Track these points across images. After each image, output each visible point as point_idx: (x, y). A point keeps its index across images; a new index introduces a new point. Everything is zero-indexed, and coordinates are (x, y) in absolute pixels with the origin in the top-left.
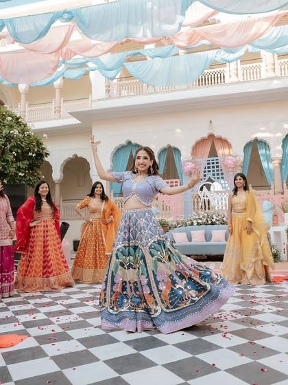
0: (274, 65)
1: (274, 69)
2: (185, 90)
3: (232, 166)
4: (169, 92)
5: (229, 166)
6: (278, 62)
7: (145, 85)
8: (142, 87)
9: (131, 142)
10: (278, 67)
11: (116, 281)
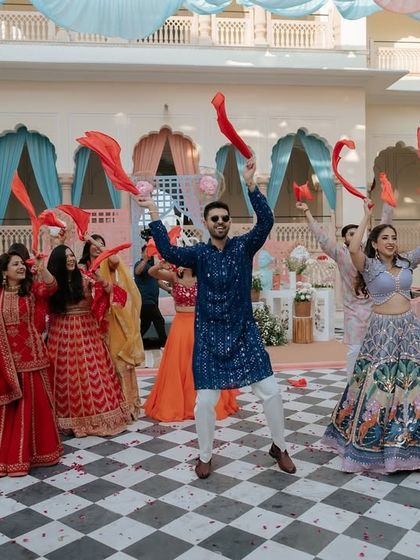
0: (266, 26)
1: (265, 34)
2: (124, 45)
3: (212, 192)
4: (95, 45)
5: (207, 192)
6: (271, 23)
7: (51, 24)
8: (47, 27)
9: (25, 128)
10: (271, 31)
11: (368, 407)
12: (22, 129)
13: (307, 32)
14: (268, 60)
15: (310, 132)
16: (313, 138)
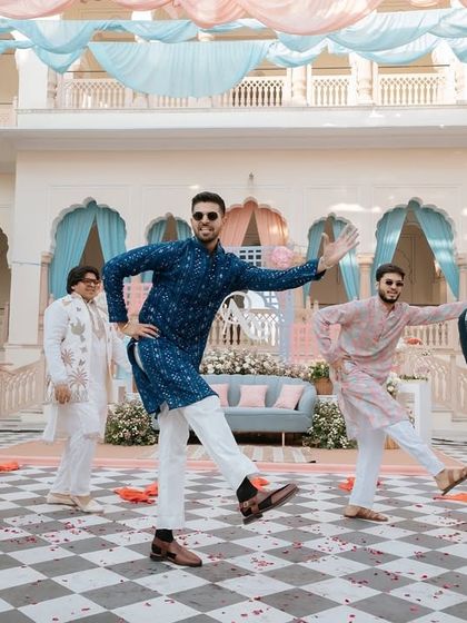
0: (371, 82)
1: (371, 91)
2: (206, 110)
6: (378, 78)
7: (129, 92)
8: (124, 95)
9: (95, 202)
10: (377, 89)
12: (92, 204)
13: (422, 86)
14: (375, 119)
15: (425, 203)
16: (429, 211)
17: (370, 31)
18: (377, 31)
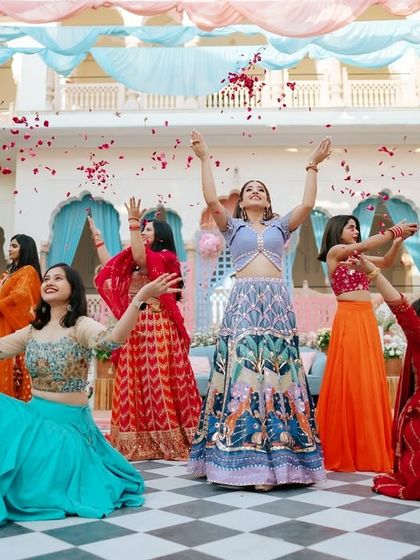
0: (342, 87)
1: (342, 95)
6: (348, 83)
8: (116, 98)
9: (90, 195)
10: (347, 92)
11: (234, 394)
12: (88, 197)
13: (387, 91)
16: (397, 201)
17: (350, 37)
18: (356, 37)
